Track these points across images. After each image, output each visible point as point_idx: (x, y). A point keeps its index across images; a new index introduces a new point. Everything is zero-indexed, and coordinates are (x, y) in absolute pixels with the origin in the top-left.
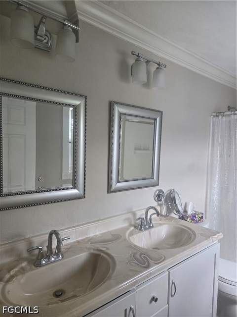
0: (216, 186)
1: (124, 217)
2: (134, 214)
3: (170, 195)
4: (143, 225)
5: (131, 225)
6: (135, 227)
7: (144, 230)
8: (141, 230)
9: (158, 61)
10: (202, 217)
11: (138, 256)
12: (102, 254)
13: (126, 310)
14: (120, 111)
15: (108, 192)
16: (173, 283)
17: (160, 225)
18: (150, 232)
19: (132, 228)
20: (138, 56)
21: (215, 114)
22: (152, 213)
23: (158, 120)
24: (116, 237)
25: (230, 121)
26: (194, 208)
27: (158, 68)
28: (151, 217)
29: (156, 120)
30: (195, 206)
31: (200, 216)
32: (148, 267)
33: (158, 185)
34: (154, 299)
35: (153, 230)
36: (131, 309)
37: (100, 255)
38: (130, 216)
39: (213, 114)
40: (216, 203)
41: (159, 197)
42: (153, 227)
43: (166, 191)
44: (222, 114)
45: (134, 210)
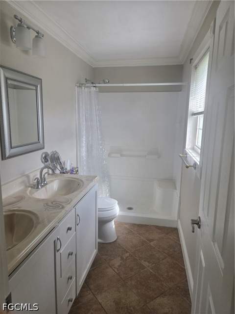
0: (84, 145)
1: (20, 180)
2: (28, 176)
3: (54, 156)
4: (40, 183)
5: (27, 187)
6: (32, 187)
7: (41, 187)
8: (38, 188)
9: (37, 29)
10: (77, 171)
11: (50, 204)
12: (16, 213)
13: (55, 241)
14: (6, 75)
15: (2, 159)
16: (78, 215)
17: (52, 181)
18: (46, 189)
19: (30, 189)
20: (20, 21)
21: (78, 85)
22: (45, 172)
23: (39, 86)
24: (20, 198)
25: (90, 92)
26: (72, 164)
27: (36, 36)
28: (44, 176)
29: (36, 87)
30: (72, 163)
31: (76, 169)
32: (63, 207)
33: (44, 148)
34: (69, 229)
35: (47, 186)
36: (58, 239)
37: (14, 214)
38: (24, 178)
39: (77, 85)
40: (85, 158)
41: (45, 159)
42: (46, 184)
43: (49, 152)
44: (84, 85)
45: (27, 173)
